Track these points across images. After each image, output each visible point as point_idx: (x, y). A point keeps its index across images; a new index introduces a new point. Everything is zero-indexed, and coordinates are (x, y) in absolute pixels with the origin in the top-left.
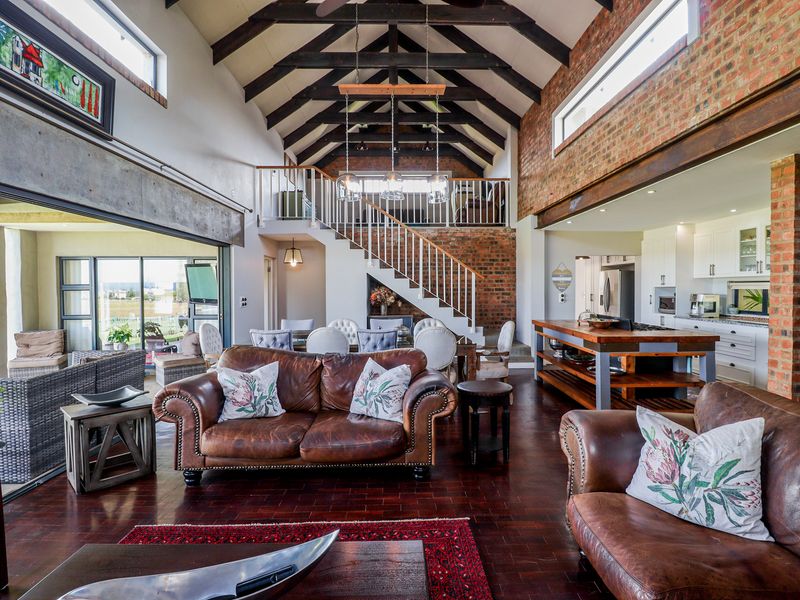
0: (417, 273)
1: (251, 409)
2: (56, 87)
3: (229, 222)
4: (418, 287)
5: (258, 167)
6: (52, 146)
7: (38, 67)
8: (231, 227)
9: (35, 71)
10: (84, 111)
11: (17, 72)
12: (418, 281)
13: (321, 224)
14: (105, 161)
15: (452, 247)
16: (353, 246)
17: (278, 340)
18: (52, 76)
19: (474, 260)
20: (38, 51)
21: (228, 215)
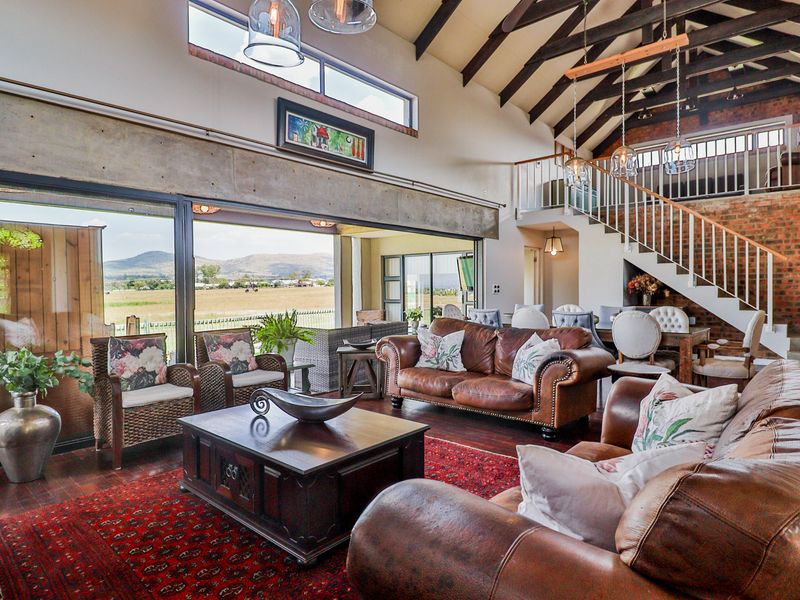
0: (686, 257)
1: (435, 362)
2: (337, 148)
3: (481, 219)
4: (687, 273)
5: (516, 164)
6: (336, 185)
7: (326, 138)
8: (484, 222)
9: (325, 142)
10: (355, 158)
11: (314, 146)
12: (688, 267)
13: (575, 211)
14: (370, 187)
15: (751, 221)
16: (608, 231)
17: (489, 318)
18: (334, 142)
19: (788, 235)
20: (325, 130)
21: (481, 212)
